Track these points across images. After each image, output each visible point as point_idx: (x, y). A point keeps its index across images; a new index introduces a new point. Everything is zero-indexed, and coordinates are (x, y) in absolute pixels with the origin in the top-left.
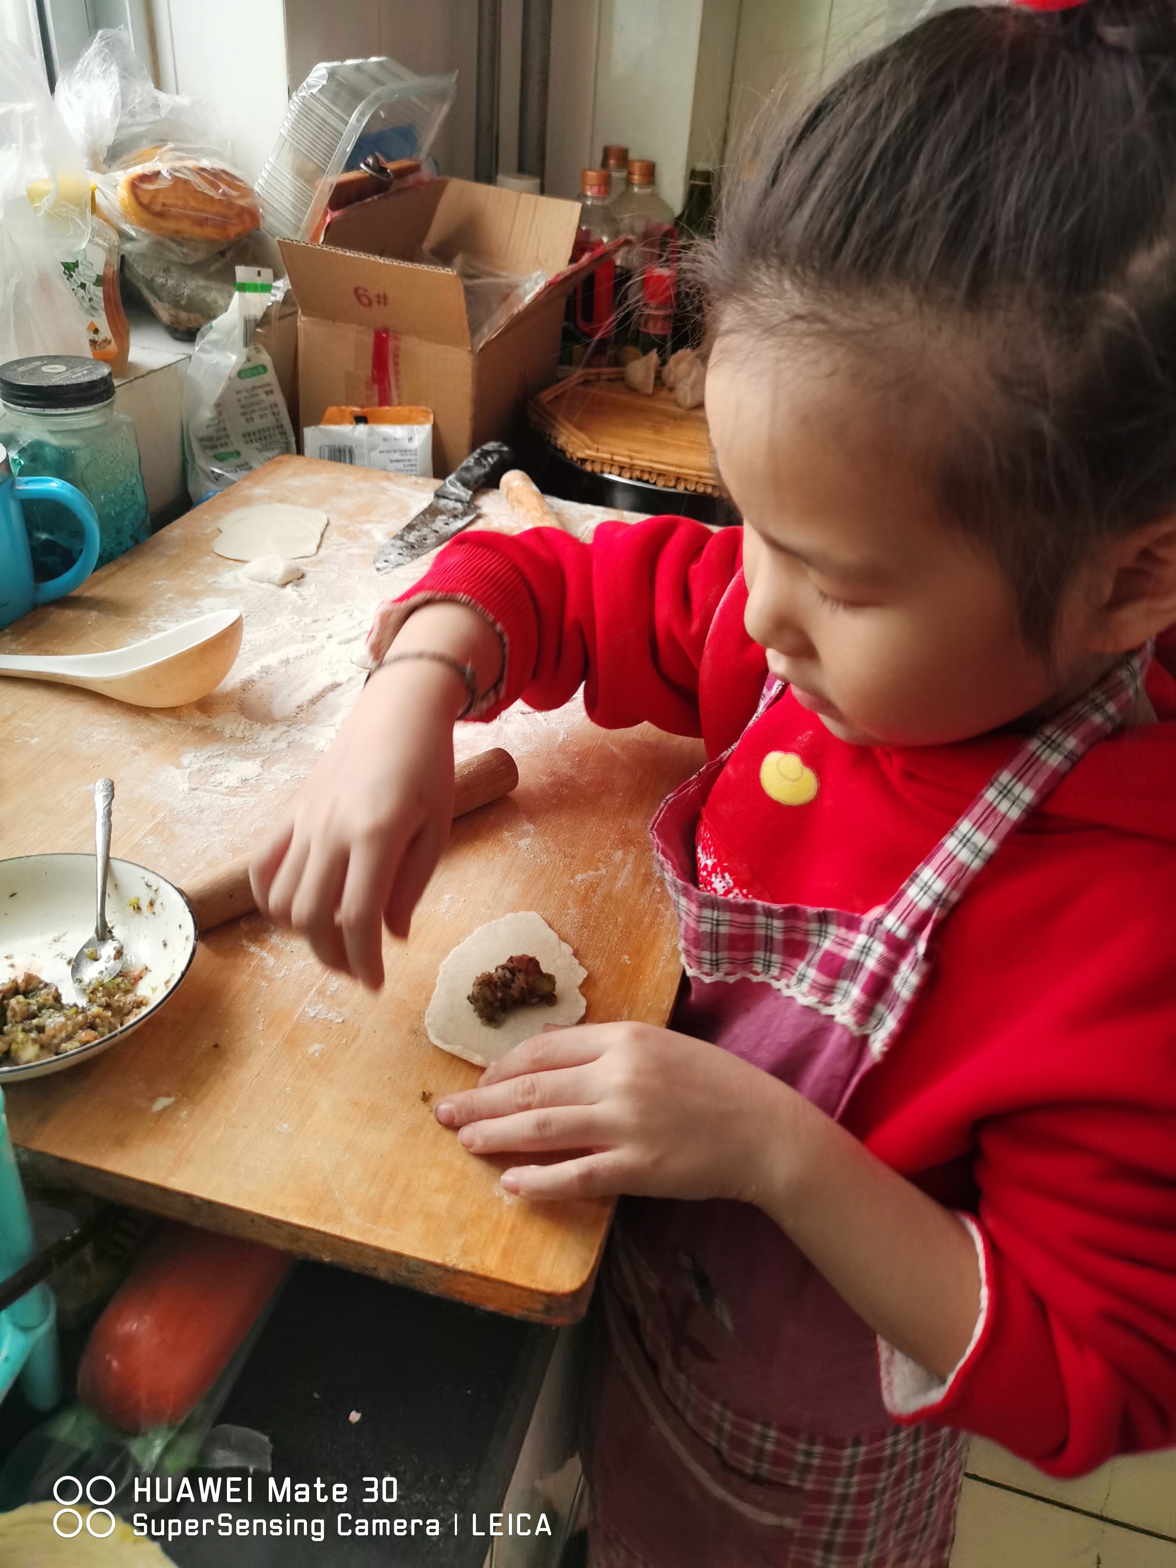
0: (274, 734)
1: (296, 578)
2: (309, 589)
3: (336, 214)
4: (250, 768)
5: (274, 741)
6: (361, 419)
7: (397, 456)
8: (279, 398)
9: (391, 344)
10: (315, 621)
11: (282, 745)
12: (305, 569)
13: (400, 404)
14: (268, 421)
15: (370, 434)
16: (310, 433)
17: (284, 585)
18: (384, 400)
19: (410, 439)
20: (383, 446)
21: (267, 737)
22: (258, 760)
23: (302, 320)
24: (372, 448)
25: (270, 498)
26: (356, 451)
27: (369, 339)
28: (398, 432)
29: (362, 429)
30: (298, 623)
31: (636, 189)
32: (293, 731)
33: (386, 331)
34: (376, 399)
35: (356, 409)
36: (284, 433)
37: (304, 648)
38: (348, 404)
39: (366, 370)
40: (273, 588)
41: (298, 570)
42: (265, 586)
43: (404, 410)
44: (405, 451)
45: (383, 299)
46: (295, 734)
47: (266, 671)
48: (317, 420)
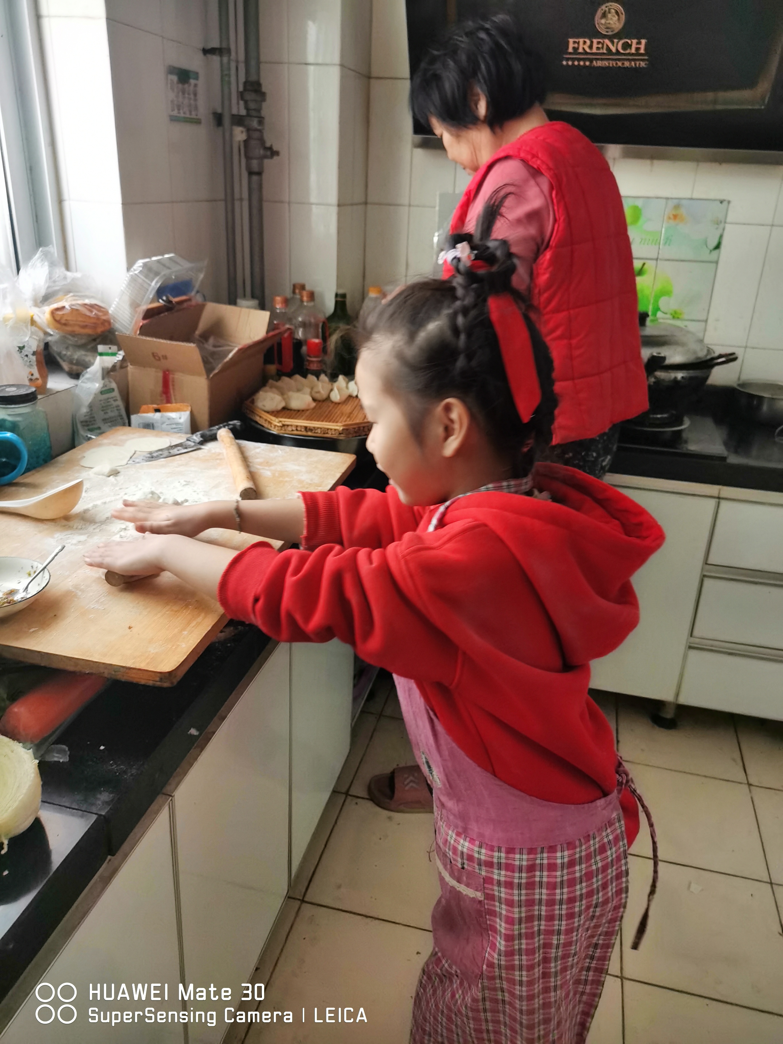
0: (94, 527)
1: (115, 473)
2: (120, 478)
3: (145, 322)
4: (83, 538)
5: (94, 529)
6: (157, 410)
7: (174, 426)
8: (120, 403)
9: (171, 376)
10: (121, 489)
11: (98, 530)
12: (119, 470)
13: (176, 403)
14: (115, 413)
15: (162, 417)
16: (133, 418)
17: (109, 476)
18: (169, 401)
19: (180, 418)
20: (168, 422)
21: (91, 528)
22: (87, 535)
23: (130, 368)
24: (163, 423)
25: (110, 444)
26: (155, 425)
27: (160, 375)
28: (173, 415)
29: (158, 415)
30: (113, 490)
31: (305, 304)
32: (103, 525)
33: (168, 370)
34: (165, 401)
35: (155, 406)
36: (122, 419)
37: (113, 498)
38: (152, 403)
39: (160, 388)
40: (104, 477)
41: (116, 470)
42: (101, 476)
43: (178, 405)
44: (177, 424)
45: (165, 357)
46: (104, 527)
47: (95, 506)
48: (137, 412)
